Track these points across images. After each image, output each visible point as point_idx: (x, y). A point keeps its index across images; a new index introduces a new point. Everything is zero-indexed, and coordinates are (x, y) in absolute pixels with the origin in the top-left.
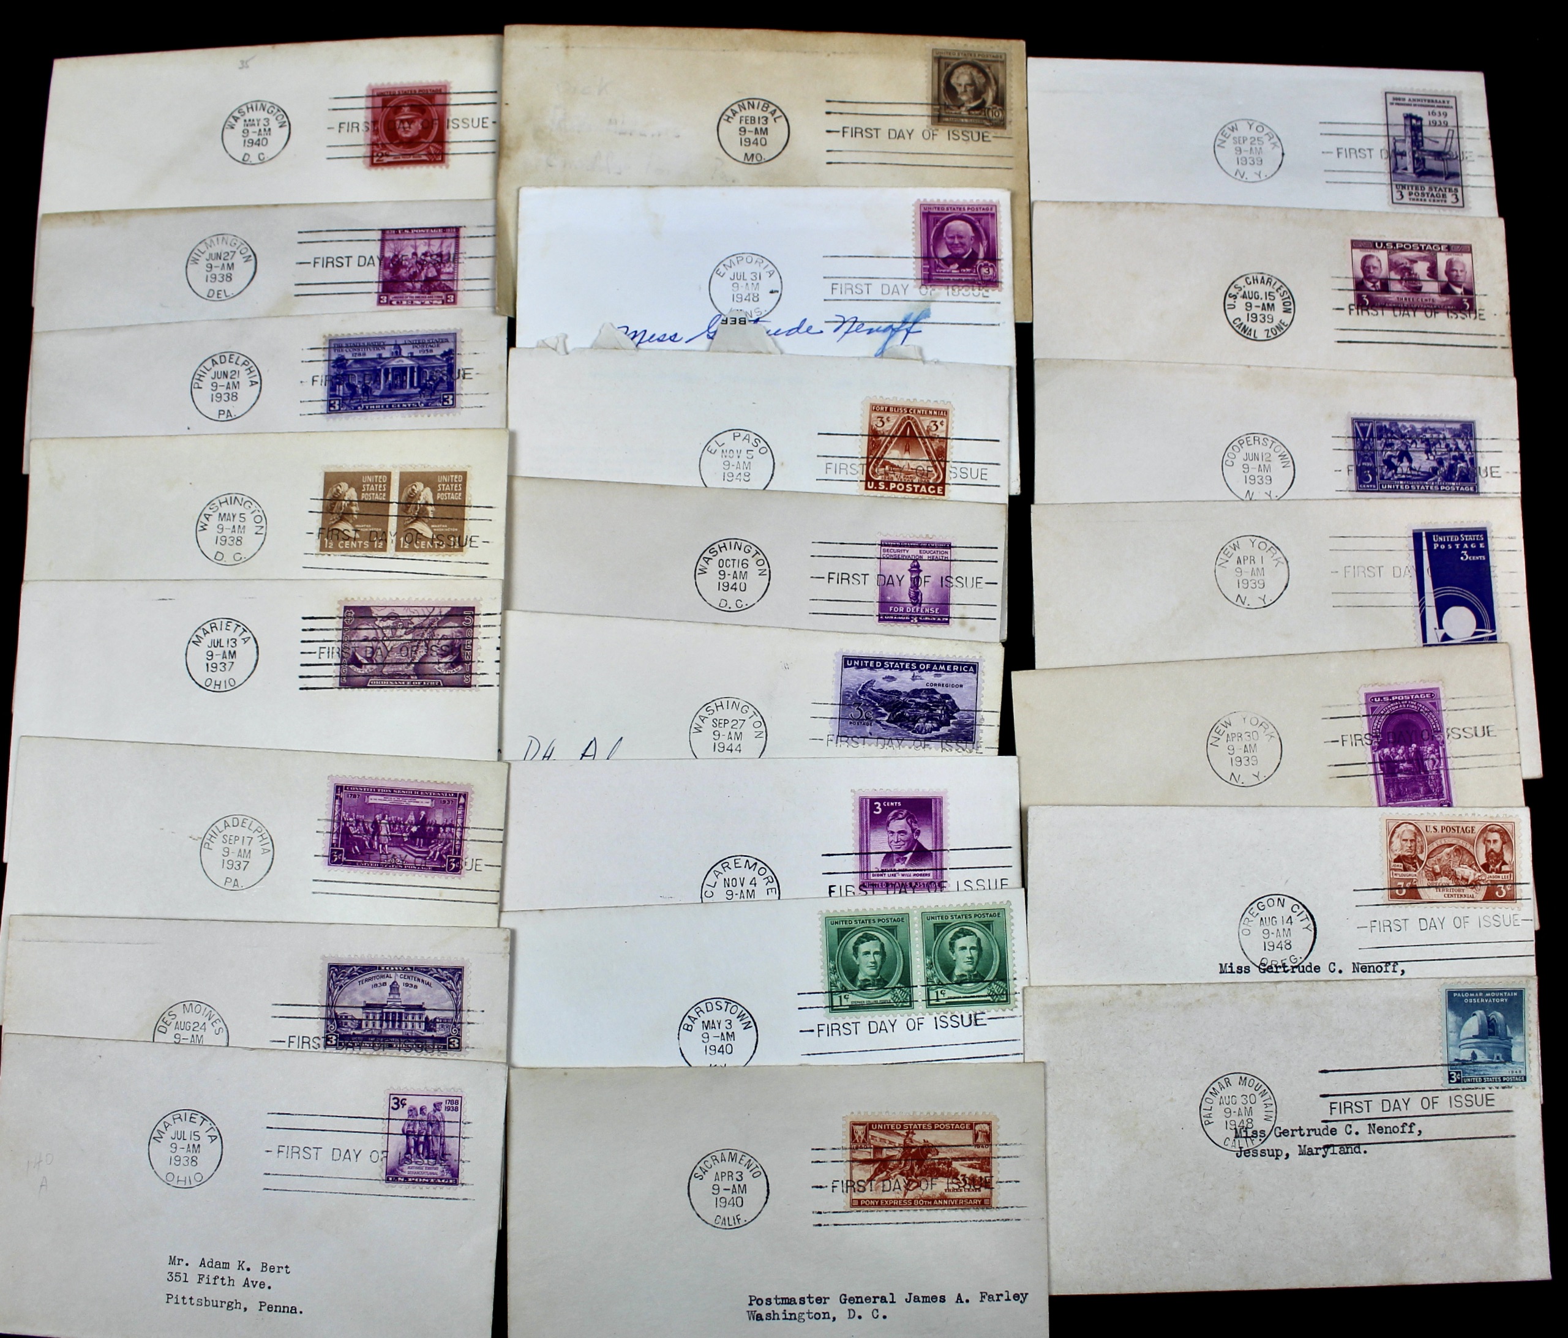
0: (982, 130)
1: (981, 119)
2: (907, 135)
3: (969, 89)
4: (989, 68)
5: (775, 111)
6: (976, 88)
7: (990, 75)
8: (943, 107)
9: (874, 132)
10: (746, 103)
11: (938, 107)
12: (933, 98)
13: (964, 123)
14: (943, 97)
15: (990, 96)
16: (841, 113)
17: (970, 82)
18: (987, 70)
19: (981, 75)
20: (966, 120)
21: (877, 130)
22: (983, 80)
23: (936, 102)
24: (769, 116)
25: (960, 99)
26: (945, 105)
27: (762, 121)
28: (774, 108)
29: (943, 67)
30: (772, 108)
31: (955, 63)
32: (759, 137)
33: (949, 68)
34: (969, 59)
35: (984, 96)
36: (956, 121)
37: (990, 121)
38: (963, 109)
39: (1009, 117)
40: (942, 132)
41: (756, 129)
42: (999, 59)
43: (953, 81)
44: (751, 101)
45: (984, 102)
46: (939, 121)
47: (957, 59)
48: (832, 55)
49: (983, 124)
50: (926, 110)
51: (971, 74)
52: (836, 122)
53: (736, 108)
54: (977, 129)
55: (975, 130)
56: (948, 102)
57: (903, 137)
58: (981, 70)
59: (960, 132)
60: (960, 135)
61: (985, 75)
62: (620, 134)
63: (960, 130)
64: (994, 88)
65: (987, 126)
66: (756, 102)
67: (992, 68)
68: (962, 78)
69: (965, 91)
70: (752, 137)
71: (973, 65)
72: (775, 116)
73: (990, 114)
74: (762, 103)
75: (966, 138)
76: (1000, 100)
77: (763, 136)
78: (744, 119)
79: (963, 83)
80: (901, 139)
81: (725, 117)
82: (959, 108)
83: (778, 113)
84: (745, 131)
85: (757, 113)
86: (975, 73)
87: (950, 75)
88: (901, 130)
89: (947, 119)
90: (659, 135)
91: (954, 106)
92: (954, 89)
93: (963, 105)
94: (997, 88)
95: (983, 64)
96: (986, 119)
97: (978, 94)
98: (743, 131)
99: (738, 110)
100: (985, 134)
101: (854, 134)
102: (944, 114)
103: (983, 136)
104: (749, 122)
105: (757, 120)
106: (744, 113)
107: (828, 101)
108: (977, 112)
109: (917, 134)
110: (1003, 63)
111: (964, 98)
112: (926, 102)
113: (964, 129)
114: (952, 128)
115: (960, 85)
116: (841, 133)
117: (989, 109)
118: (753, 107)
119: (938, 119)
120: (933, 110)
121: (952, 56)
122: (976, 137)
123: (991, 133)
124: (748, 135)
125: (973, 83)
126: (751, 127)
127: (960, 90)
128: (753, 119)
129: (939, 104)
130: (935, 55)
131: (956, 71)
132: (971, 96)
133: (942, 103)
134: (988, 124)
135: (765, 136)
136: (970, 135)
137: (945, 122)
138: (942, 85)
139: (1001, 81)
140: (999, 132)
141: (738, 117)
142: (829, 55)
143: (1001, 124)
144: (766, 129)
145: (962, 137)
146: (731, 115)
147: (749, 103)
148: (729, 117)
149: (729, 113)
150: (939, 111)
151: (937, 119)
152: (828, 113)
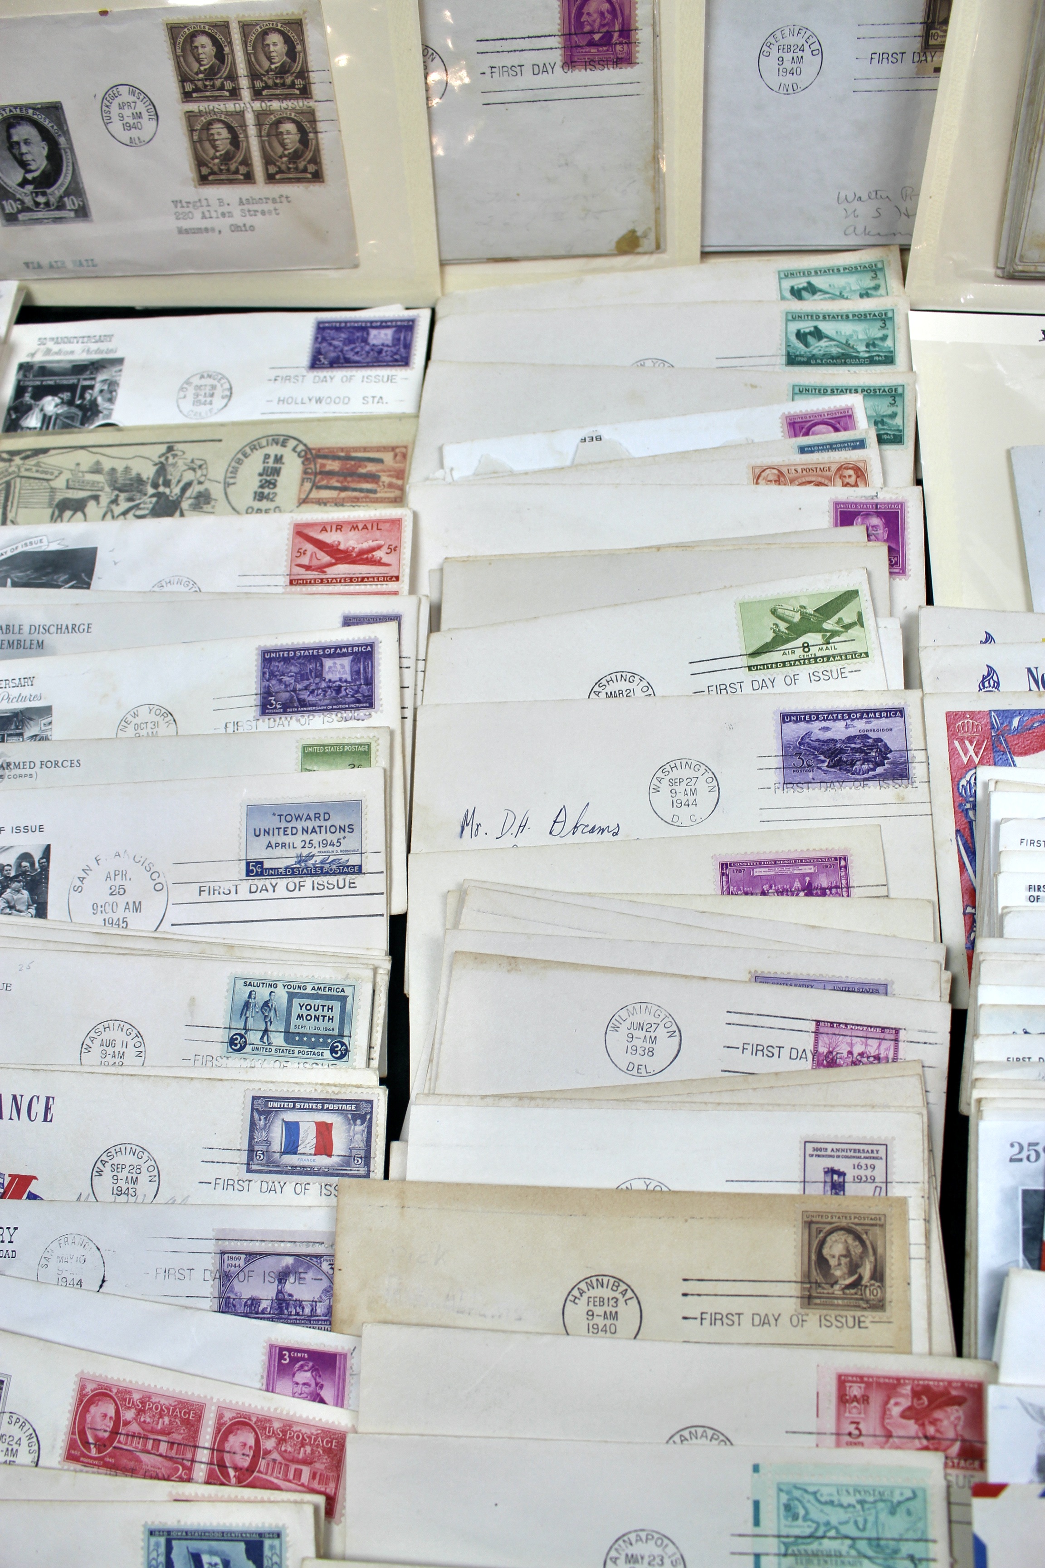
0: (858, 1313)
1: (857, 1299)
2: (772, 1321)
3: (844, 1261)
4: (866, 1233)
5: (626, 1290)
6: (851, 1261)
7: (868, 1243)
8: (814, 1286)
9: (736, 1318)
10: (594, 1279)
11: (808, 1286)
12: (803, 1275)
13: (838, 1305)
14: (814, 1272)
15: (866, 1271)
16: (699, 1295)
17: (844, 1253)
18: (864, 1237)
19: (857, 1243)
20: (840, 1302)
21: (739, 1314)
22: (859, 1250)
23: (806, 1279)
24: (620, 1296)
25: (833, 1274)
26: (816, 1282)
27: (612, 1302)
28: (625, 1287)
29: (814, 1233)
30: (623, 1287)
31: (828, 1227)
32: (608, 1322)
33: (822, 1235)
34: (844, 1223)
35: (859, 1270)
36: (828, 1303)
37: (867, 1301)
38: (837, 1287)
39: (888, 1297)
40: (813, 1316)
41: (605, 1312)
42: (878, 1222)
43: (825, 1252)
44: (600, 1278)
45: (860, 1278)
46: (809, 1304)
47: (830, 1223)
48: (690, 1220)
49: (859, 1306)
50: (794, 1290)
51: (846, 1241)
52: (694, 1307)
53: (583, 1286)
54: (852, 1313)
55: (850, 1313)
56: (820, 1279)
57: (769, 1323)
58: (858, 1237)
59: (833, 1316)
60: (833, 1320)
61: (862, 1242)
62: (458, 1312)
63: (833, 1313)
64: (872, 1259)
65: (864, 1309)
66: (606, 1279)
67: (870, 1233)
68: (835, 1248)
69: (839, 1264)
70: (600, 1322)
71: (849, 1231)
72: (627, 1297)
73: (868, 1292)
74: (612, 1280)
75: (839, 1324)
76: (878, 1275)
77: (612, 1321)
78: (591, 1300)
79: (837, 1254)
80: (766, 1326)
81: (571, 1298)
82: (832, 1286)
83: (629, 1294)
84: (593, 1315)
85: (606, 1293)
86: (850, 1239)
87: (822, 1243)
88: (766, 1315)
89: (818, 1301)
90: (500, 1316)
91: (827, 1283)
92: (826, 1261)
93: (836, 1283)
94: (876, 1260)
95: (858, 1228)
96: (862, 1299)
97: (854, 1268)
98: (591, 1314)
99: (585, 1289)
100: (862, 1319)
101: (713, 1322)
102: (814, 1294)
103: (859, 1322)
104: (597, 1304)
105: (606, 1301)
106: (592, 1293)
107: (685, 1280)
108: (853, 1291)
109: (784, 1320)
110: (882, 1226)
111: (838, 1273)
112: (794, 1279)
113: (837, 1312)
114: (825, 1312)
115: (833, 1257)
116: (699, 1320)
117: (866, 1286)
118: (602, 1286)
119: (808, 1300)
120: (803, 1289)
121: (824, 1220)
122: (851, 1323)
123: (869, 1316)
124: (597, 1320)
125: (848, 1254)
126: (599, 1311)
127: (833, 1262)
128: (602, 1300)
129: (810, 1282)
130: (806, 1219)
131: (828, 1239)
132: (846, 1270)
133: (813, 1280)
134: (865, 1306)
135: (615, 1322)
136: (844, 1320)
137: (816, 1304)
138: (813, 1257)
139: (880, 1250)
140: (877, 1315)
141: (585, 1296)
142: (686, 1221)
143: (879, 1305)
144: (616, 1312)
145: (835, 1323)
146: (578, 1295)
147: (597, 1280)
148: (576, 1298)
149: (576, 1292)
150: (809, 1290)
151: (806, 1300)
152: (685, 1295)
